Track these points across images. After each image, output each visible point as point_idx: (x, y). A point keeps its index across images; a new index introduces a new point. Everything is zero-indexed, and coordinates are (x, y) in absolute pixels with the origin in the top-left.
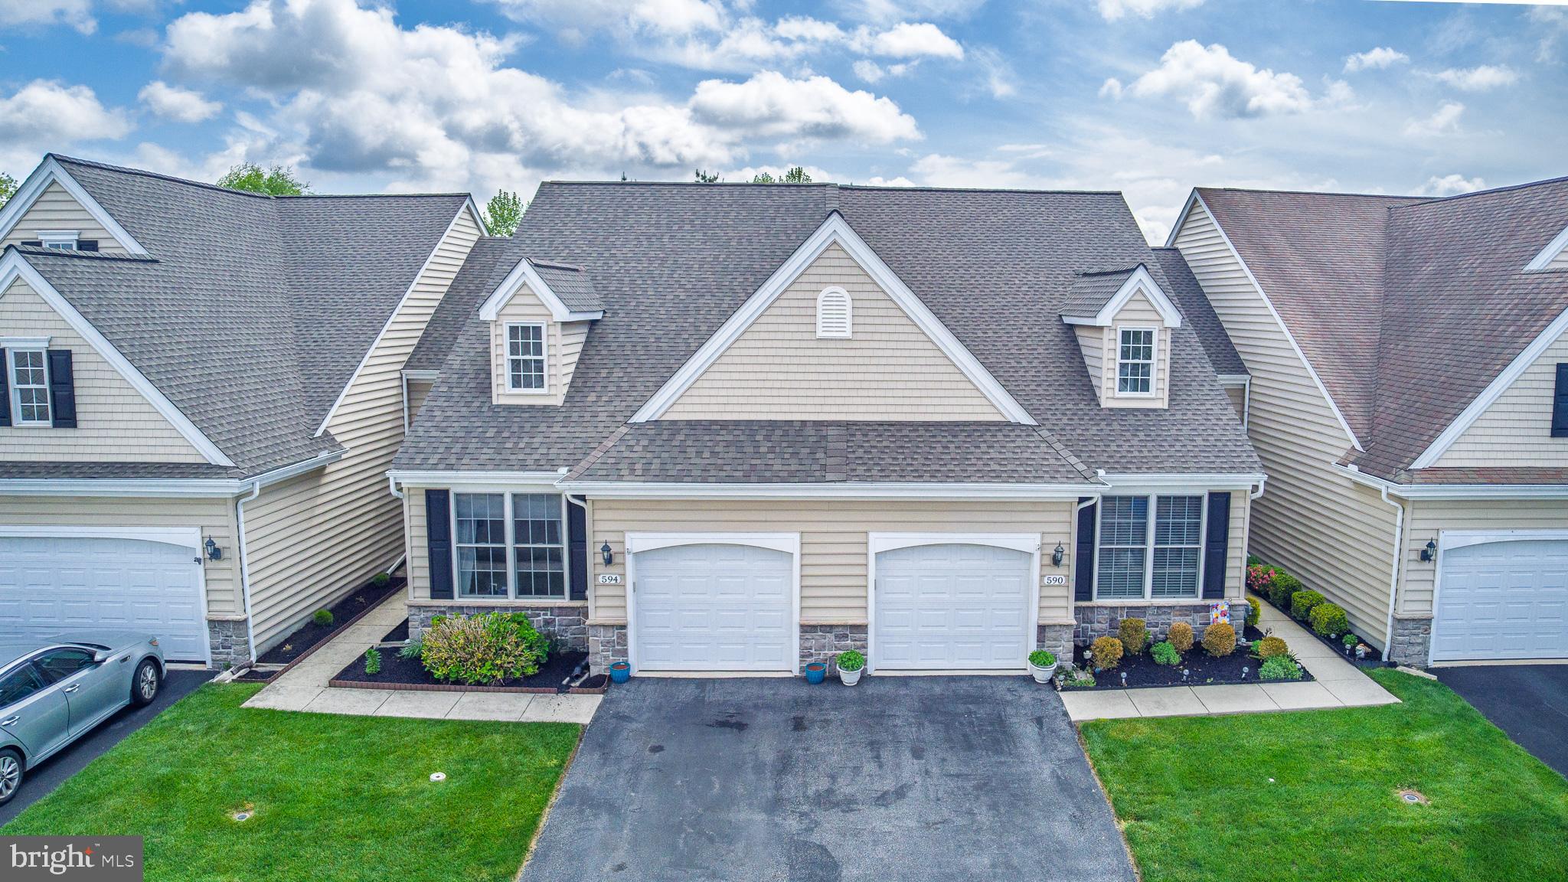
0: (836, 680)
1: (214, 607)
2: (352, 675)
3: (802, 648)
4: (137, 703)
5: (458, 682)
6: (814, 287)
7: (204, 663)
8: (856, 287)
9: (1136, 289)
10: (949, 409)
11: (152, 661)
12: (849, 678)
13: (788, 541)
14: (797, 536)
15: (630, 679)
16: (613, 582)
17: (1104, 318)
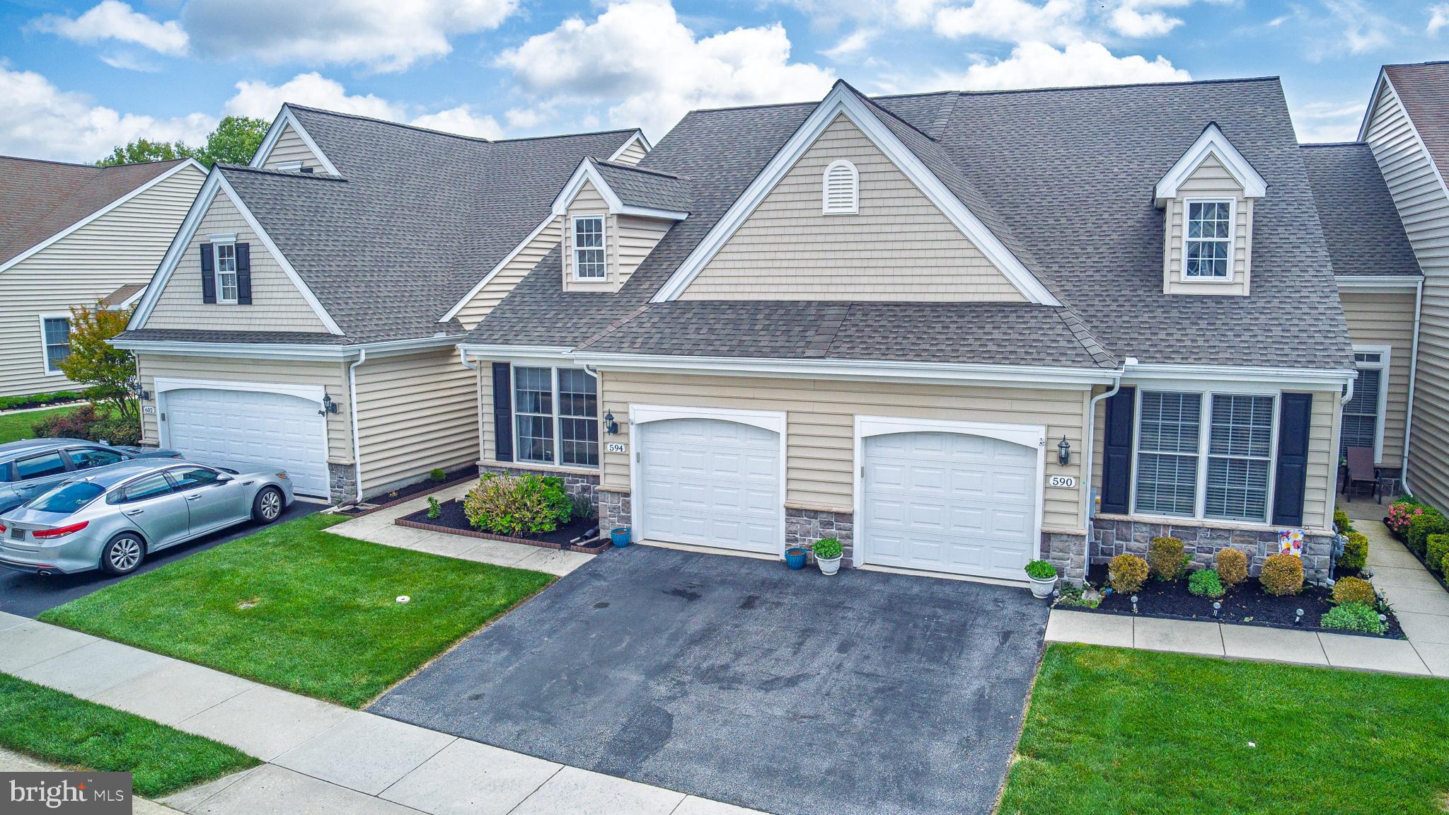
0: (815, 568)
1: (334, 453)
2: (417, 519)
3: (788, 532)
4: (257, 521)
5: (488, 531)
6: (821, 162)
7: (326, 499)
8: (864, 159)
9: (1207, 152)
10: (962, 289)
11: (273, 488)
12: (829, 567)
13: (775, 420)
14: (783, 415)
15: (629, 544)
16: (619, 451)
17: (1166, 189)
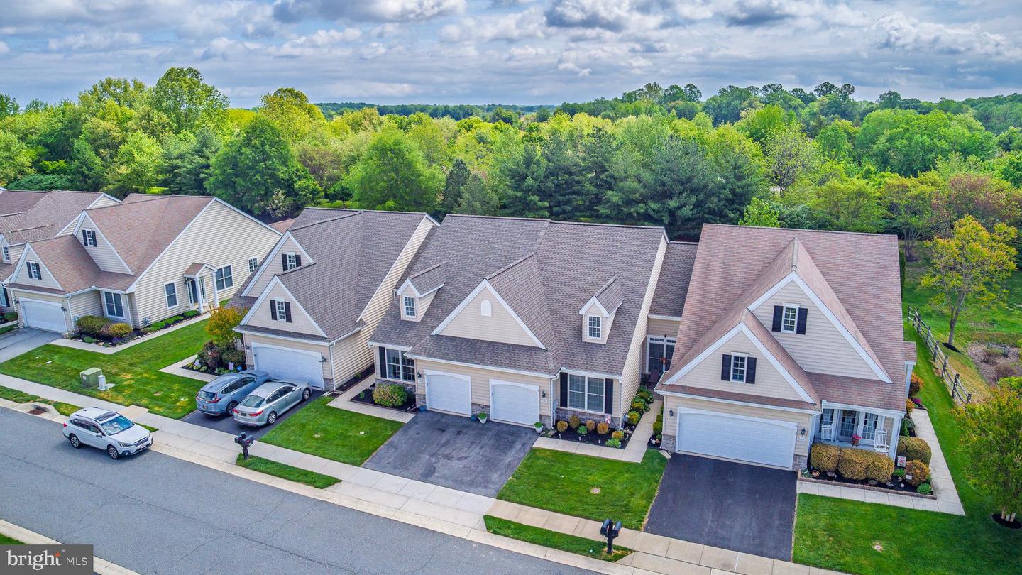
0: (479, 421)
1: (324, 375)
2: (356, 399)
3: (472, 410)
5: (381, 405)
6: (480, 301)
7: (321, 389)
8: (492, 301)
9: (593, 303)
10: (520, 340)
11: (307, 389)
12: (483, 421)
13: (467, 378)
15: (426, 410)
16: (422, 380)
17: (582, 312)
